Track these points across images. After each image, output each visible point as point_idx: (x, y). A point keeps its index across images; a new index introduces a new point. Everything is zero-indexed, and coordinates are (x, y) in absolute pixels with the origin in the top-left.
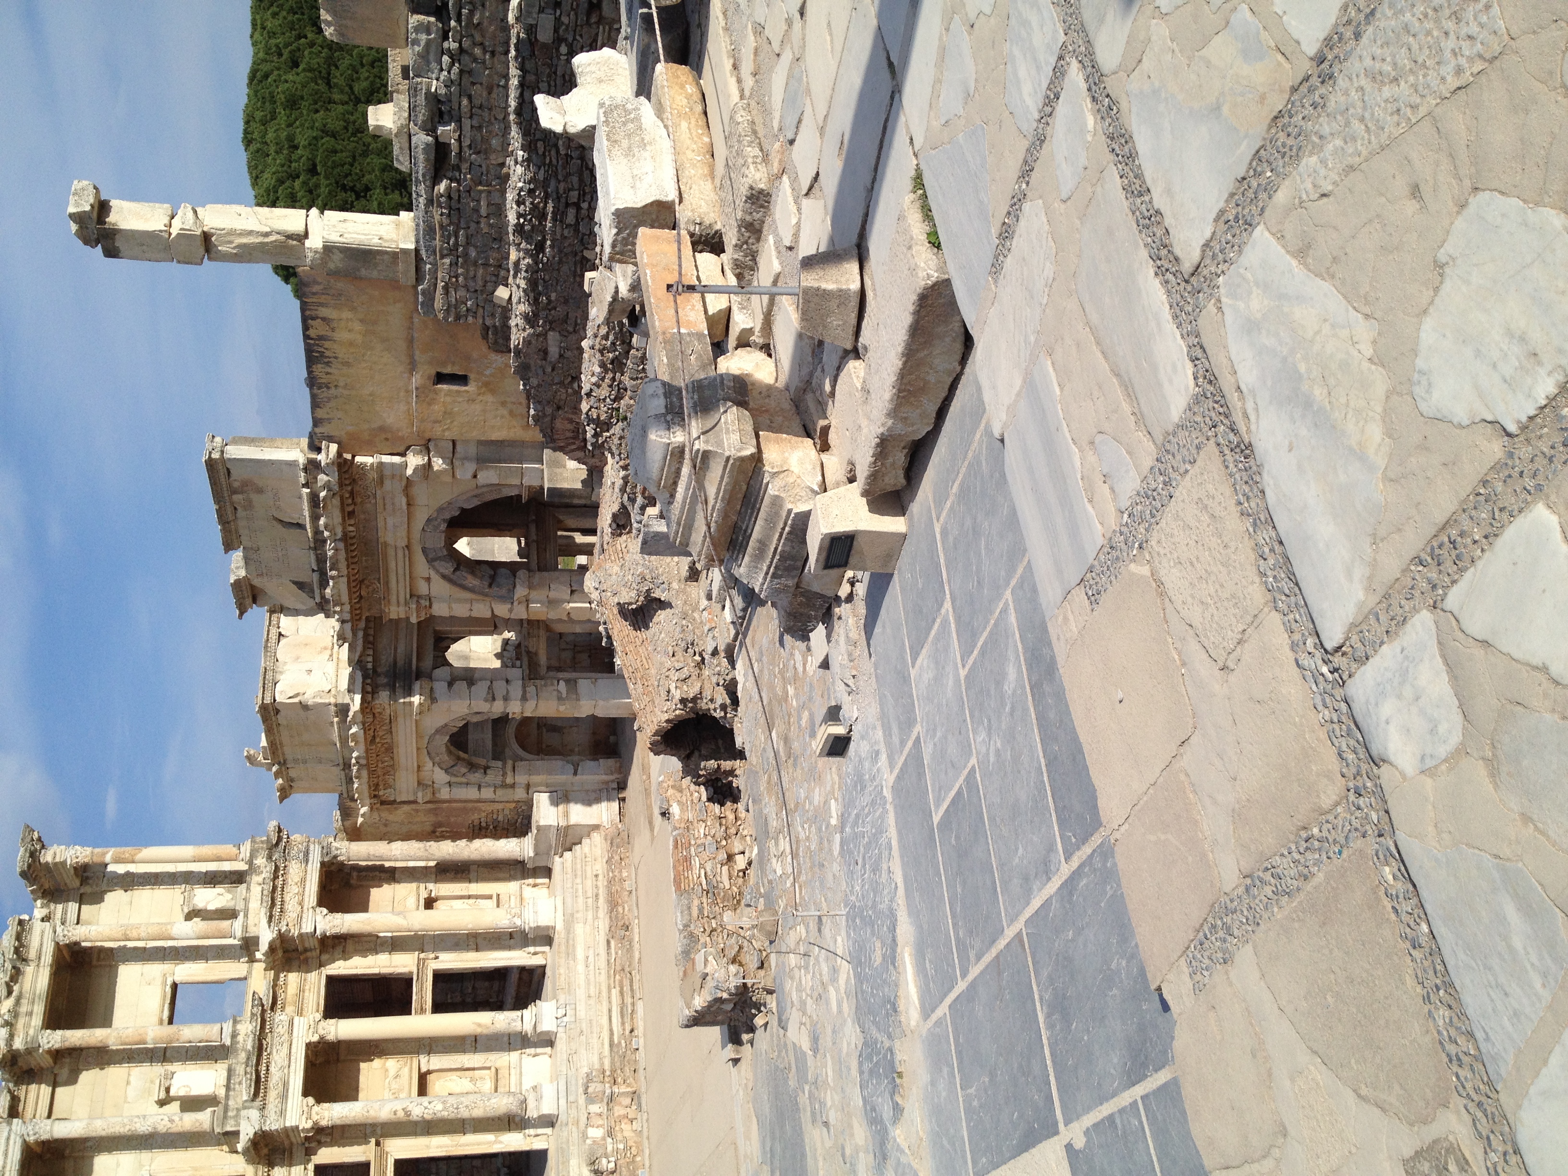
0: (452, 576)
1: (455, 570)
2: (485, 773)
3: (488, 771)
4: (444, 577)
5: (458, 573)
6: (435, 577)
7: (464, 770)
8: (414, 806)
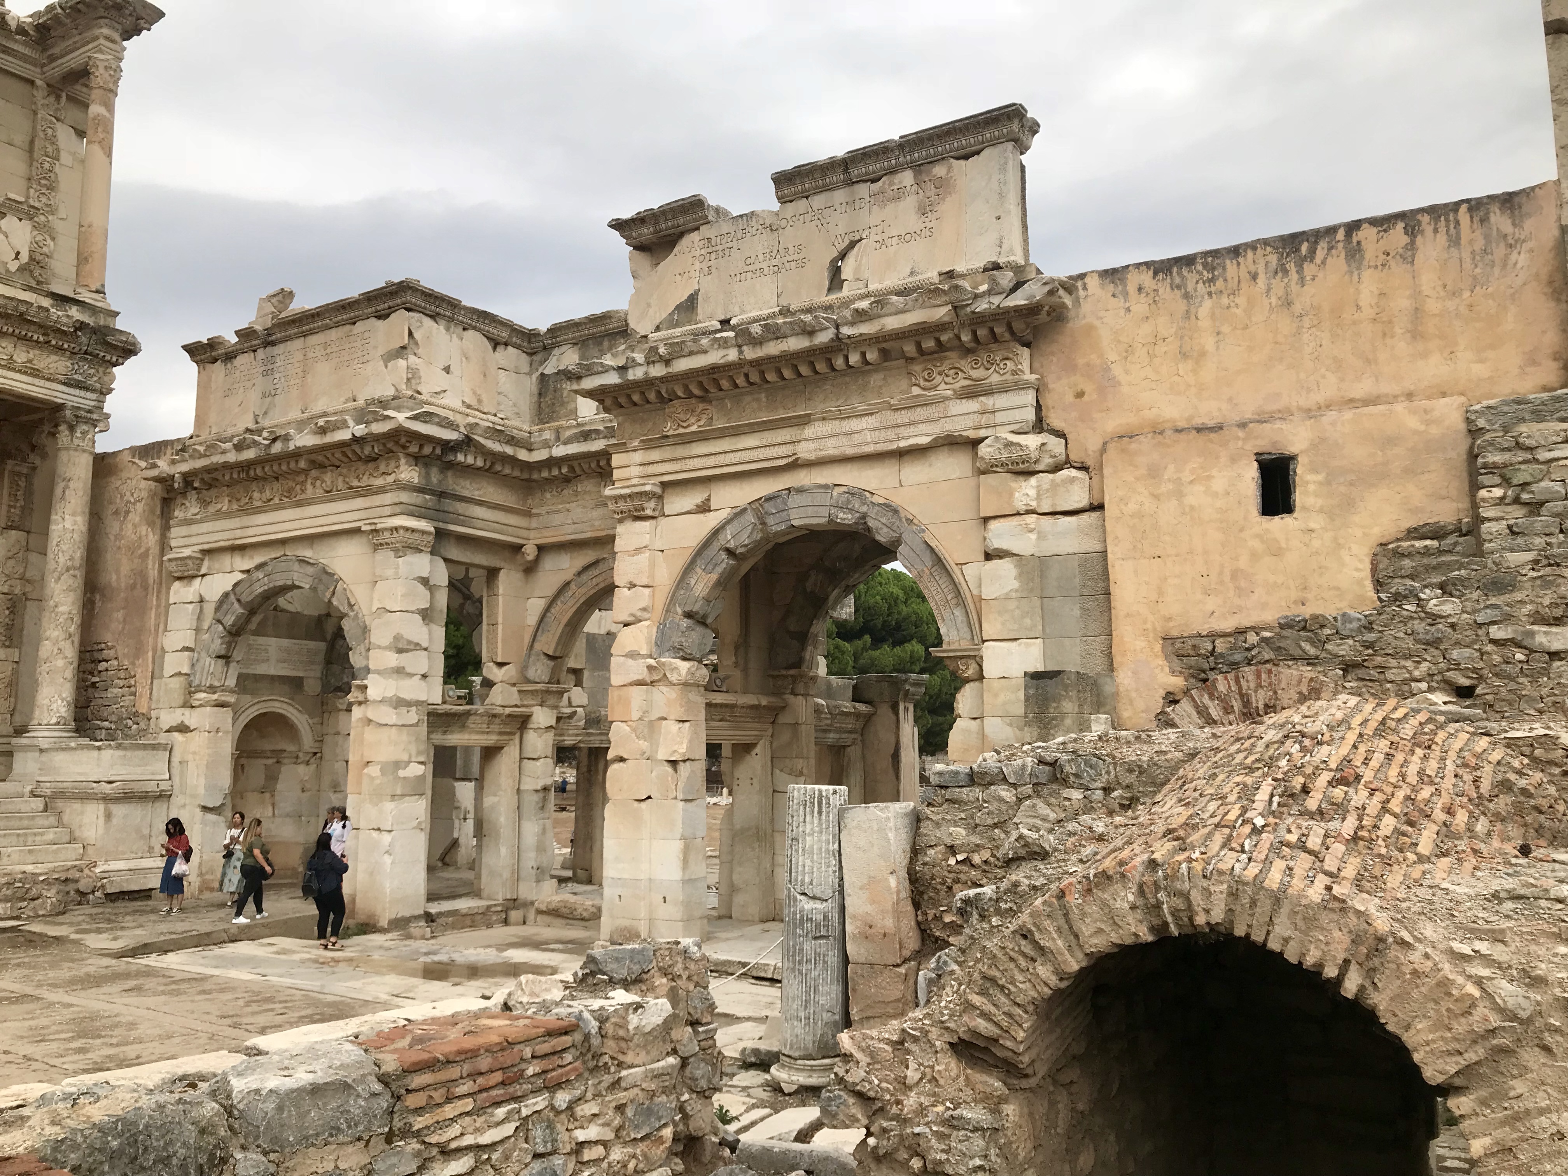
0: (716, 546)
1: (730, 552)
2: (219, 657)
3: (221, 662)
4: (716, 532)
5: (723, 555)
6: (712, 520)
7: (229, 620)
8: (155, 550)
